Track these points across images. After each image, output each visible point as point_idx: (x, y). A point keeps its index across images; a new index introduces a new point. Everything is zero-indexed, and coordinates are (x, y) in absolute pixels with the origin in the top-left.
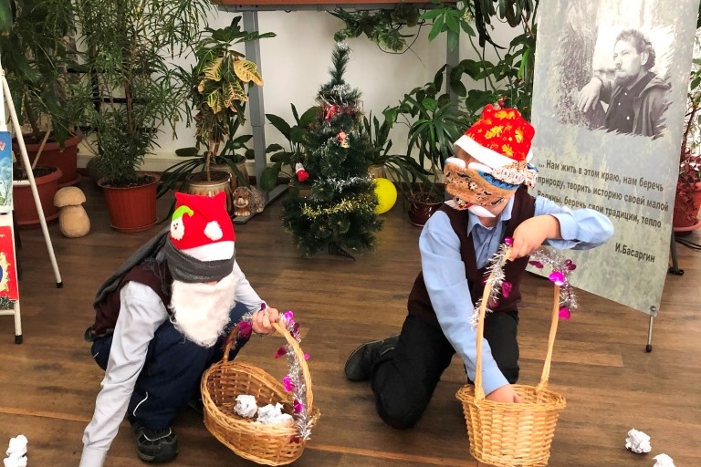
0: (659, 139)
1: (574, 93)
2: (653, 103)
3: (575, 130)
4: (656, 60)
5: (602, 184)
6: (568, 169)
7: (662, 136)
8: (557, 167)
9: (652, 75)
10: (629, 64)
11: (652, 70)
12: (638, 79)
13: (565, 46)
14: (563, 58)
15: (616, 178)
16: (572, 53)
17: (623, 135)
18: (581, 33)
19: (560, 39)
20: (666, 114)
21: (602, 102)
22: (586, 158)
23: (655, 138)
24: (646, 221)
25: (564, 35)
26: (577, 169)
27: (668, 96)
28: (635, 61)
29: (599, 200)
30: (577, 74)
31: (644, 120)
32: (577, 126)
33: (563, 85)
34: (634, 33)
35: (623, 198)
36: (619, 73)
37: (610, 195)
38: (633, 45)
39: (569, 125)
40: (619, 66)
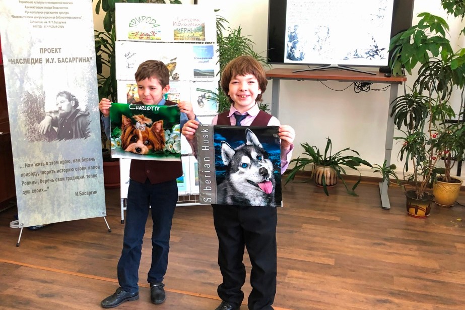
0: (88, 138)
1: (36, 125)
2: (82, 123)
3: (39, 144)
4: (79, 103)
5: (61, 166)
6: (39, 165)
7: (89, 136)
8: (32, 165)
9: (79, 110)
10: (65, 107)
11: (78, 108)
12: (72, 113)
13: (26, 103)
14: (25, 109)
15: (69, 162)
16: (31, 106)
17: (68, 141)
18: (35, 96)
19: (22, 99)
20: (89, 126)
21: (54, 128)
22: (50, 156)
23: (86, 138)
24: (89, 176)
25: (24, 97)
26: (45, 163)
27: (89, 118)
28: (68, 105)
29: (61, 175)
30: (36, 116)
31: (78, 131)
32: (40, 142)
33: (28, 122)
34: (65, 92)
35: (75, 170)
36: (60, 112)
37: (66, 171)
38: (66, 98)
39: (35, 142)
40: (60, 109)
